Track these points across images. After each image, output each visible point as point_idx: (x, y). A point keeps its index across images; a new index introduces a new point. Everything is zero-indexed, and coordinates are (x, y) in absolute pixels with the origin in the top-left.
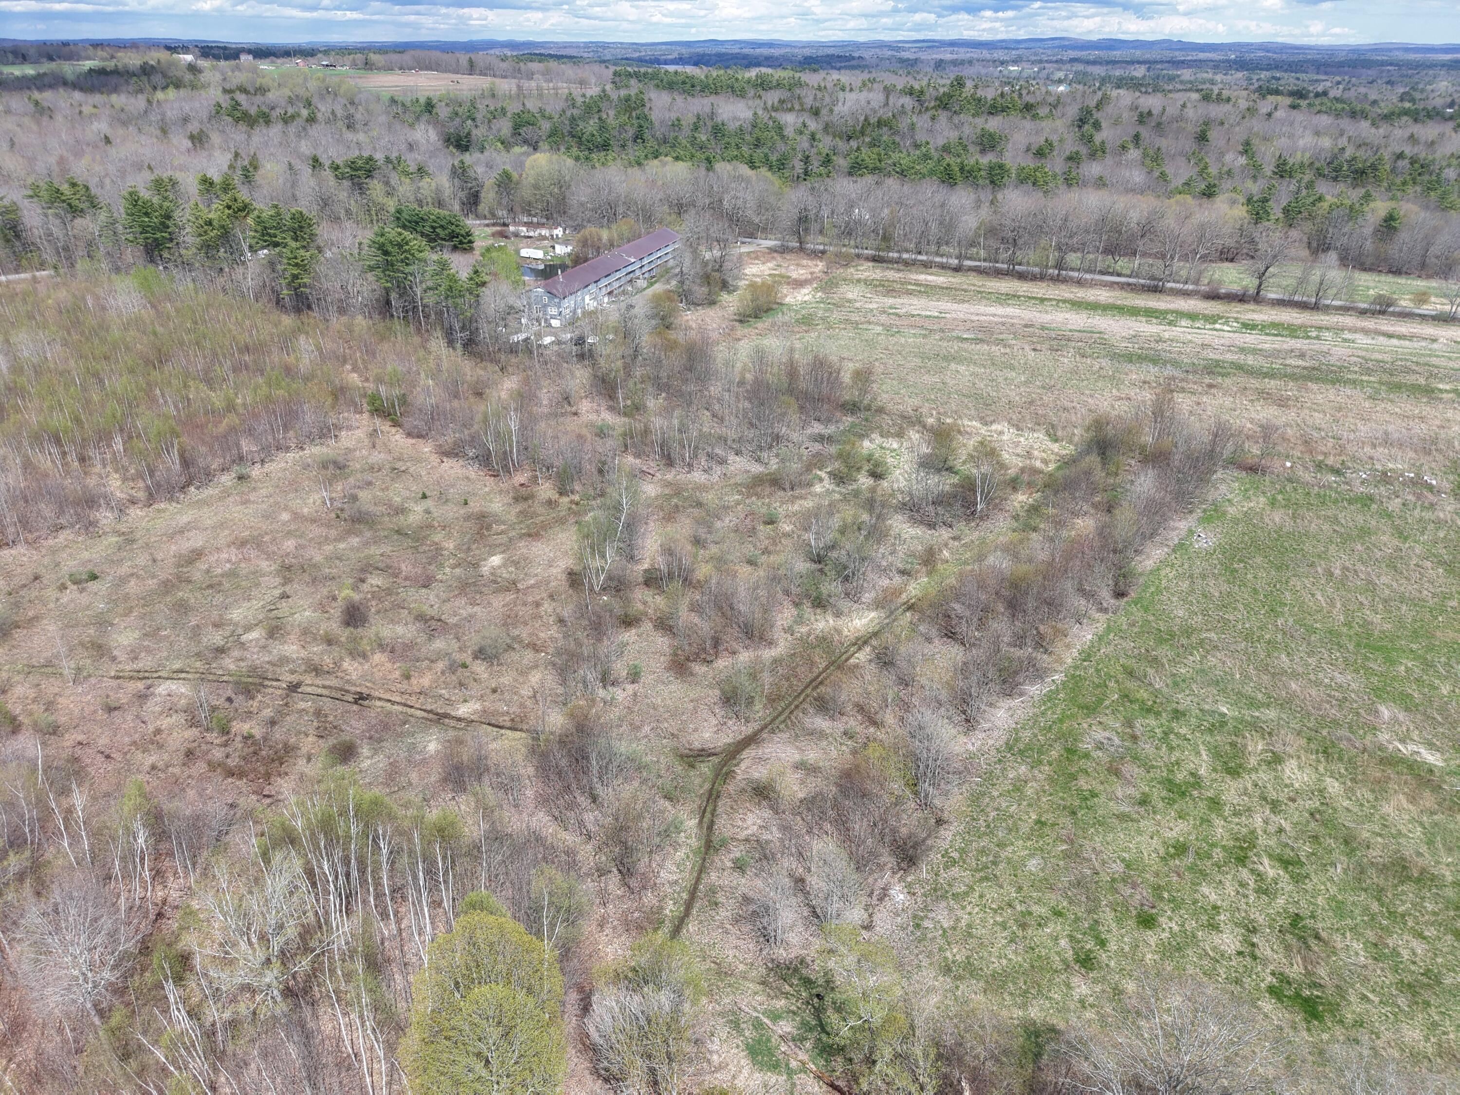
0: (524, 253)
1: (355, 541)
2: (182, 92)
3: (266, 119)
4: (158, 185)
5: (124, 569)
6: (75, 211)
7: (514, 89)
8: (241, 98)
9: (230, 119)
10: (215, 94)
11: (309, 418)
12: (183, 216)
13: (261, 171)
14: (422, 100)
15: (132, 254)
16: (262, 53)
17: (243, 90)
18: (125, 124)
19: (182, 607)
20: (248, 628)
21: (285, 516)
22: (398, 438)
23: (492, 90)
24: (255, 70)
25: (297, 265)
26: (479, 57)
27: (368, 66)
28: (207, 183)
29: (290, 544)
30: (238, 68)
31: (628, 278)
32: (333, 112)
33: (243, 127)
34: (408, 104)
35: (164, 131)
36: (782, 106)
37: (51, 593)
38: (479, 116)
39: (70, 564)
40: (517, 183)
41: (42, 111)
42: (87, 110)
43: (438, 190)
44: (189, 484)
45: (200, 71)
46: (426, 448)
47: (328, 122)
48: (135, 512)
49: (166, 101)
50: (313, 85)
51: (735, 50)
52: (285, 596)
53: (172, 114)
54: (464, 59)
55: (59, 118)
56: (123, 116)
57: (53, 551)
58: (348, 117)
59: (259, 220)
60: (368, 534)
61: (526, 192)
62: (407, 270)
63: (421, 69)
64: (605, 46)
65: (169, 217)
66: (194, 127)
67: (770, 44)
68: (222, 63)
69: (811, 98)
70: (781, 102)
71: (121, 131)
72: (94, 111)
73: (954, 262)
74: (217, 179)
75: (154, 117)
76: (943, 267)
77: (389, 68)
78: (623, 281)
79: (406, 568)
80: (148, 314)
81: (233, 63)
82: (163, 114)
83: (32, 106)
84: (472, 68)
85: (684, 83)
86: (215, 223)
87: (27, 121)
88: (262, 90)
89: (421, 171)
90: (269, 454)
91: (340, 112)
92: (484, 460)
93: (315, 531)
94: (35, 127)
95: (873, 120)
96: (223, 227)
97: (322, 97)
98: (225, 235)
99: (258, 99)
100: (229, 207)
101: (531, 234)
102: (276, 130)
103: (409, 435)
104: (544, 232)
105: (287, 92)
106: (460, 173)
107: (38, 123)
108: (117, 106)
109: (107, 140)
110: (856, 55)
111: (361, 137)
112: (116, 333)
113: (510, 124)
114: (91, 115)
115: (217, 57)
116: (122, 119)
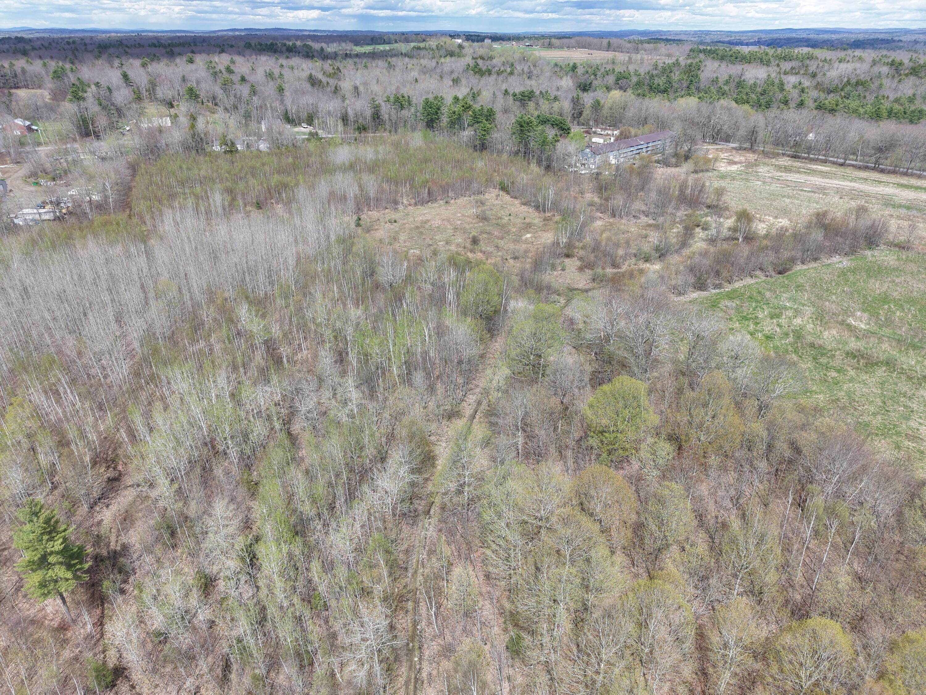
0: (594, 140)
1: (481, 224)
2: (453, 58)
3: (489, 72)
4: (436, 98)
5: (405, 221)
6: (402, 107)
7: (627, 58)
8: (480, 62)
9: (472, 72)
10: (468, 60)
11: (475, 185)
12: (445, 110)
13: (481, 96)
14: (571, 64)
15: (421, 125)
16: (496, 38)
17: (482, 58)
18: (425, 73)
19: (421, 233)
20: (440, 241)
21: (459, 215)
22: (507, 198)
23: (613, 59)
24: (491, 48)
25: (485, 130)
26: (615, 41)
27: (550, 46)
28: (456, 99)
29: (459, 222)
30: (482, 46)
31: (638, 152)
32: (523, 70)
33: (477, 76)
34: (563, 67)
35: (441, 77)
36: (793, 71)
37: (383, 224)
38: (599, 74)
39: (388, 218)
40: (602, 107)
41: (391, 66)
42: (410, 66)
43: (561, 109)
44: (429, 202)
45: (463, 48)
46: (517, 202)
47: (519, 75)
48: (410, 208)
49: (445, 62)
50: (517, 56)
51: (804, 35)
52: (453, 235)
53: (446, 69)
54: (605, 42)
55: (397, 69)
56: (425, 70)
57: (384, 214)
58: (529, 73)
59: (474, 112)
60: (486, 223)
61: (605, 111)
62: (529, 134)
63: (579, 48)
64: (708, 33)
65: (439, 109)
66: (455, 76)
67: (834, 32)
68: (476, 44)
69: (815, 67)
70: (792, 68)
71: (423, 77)
72: (412, 67)
73: (842, 161)
74: (461, 97)
75: (438, 70)
76: (834, 163)
77: (561, 47)
78: (635, 152)
79: (496, 233)
80: (424, 146)
81: (480, 44)
82: (443, 69)
83: (387, 64)
84: (609, 47)
85: (731, 56)
86: (457, 113)
87: (384, 70)
88: (491, 58)
89: (556, 99)
90: (458, 197)
91: (526, 69)
92: (537, 208)
93: (469, 220)
94: (387, 74)
95: (853, 81)
96: (459, 114)
97: (520, 62)
98: (460, 117)
99: (488, 62)
100: (463, 106)
101: (602, 133)
102: (493, 77)
103: (512, 197)
104: (609, 132)
105: (503, 59)
106: (576, 101)
107: (389, 72)
108: (423, 65)
109: (416, 80)
110: (896, 38)
111: (533, 83)
112: (411, 152)
113: (614, 78)
114: (411, 69)
115: (473, 41)
116: (424, 71)
